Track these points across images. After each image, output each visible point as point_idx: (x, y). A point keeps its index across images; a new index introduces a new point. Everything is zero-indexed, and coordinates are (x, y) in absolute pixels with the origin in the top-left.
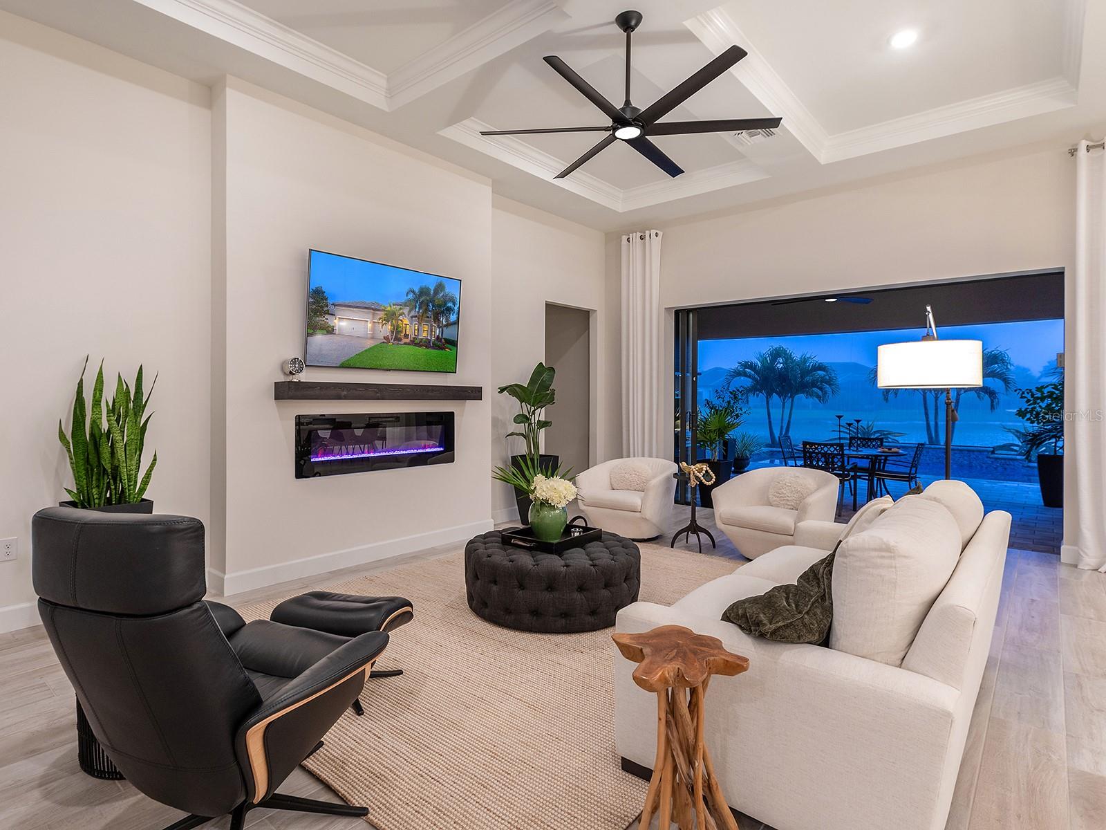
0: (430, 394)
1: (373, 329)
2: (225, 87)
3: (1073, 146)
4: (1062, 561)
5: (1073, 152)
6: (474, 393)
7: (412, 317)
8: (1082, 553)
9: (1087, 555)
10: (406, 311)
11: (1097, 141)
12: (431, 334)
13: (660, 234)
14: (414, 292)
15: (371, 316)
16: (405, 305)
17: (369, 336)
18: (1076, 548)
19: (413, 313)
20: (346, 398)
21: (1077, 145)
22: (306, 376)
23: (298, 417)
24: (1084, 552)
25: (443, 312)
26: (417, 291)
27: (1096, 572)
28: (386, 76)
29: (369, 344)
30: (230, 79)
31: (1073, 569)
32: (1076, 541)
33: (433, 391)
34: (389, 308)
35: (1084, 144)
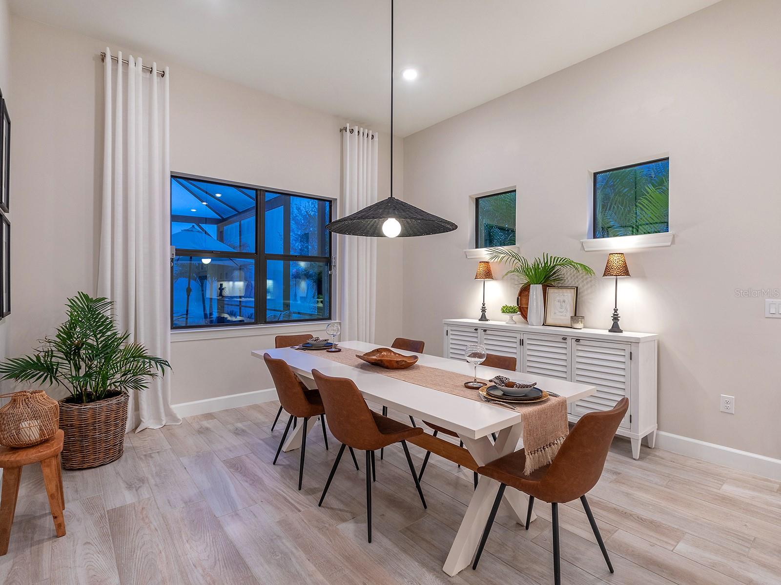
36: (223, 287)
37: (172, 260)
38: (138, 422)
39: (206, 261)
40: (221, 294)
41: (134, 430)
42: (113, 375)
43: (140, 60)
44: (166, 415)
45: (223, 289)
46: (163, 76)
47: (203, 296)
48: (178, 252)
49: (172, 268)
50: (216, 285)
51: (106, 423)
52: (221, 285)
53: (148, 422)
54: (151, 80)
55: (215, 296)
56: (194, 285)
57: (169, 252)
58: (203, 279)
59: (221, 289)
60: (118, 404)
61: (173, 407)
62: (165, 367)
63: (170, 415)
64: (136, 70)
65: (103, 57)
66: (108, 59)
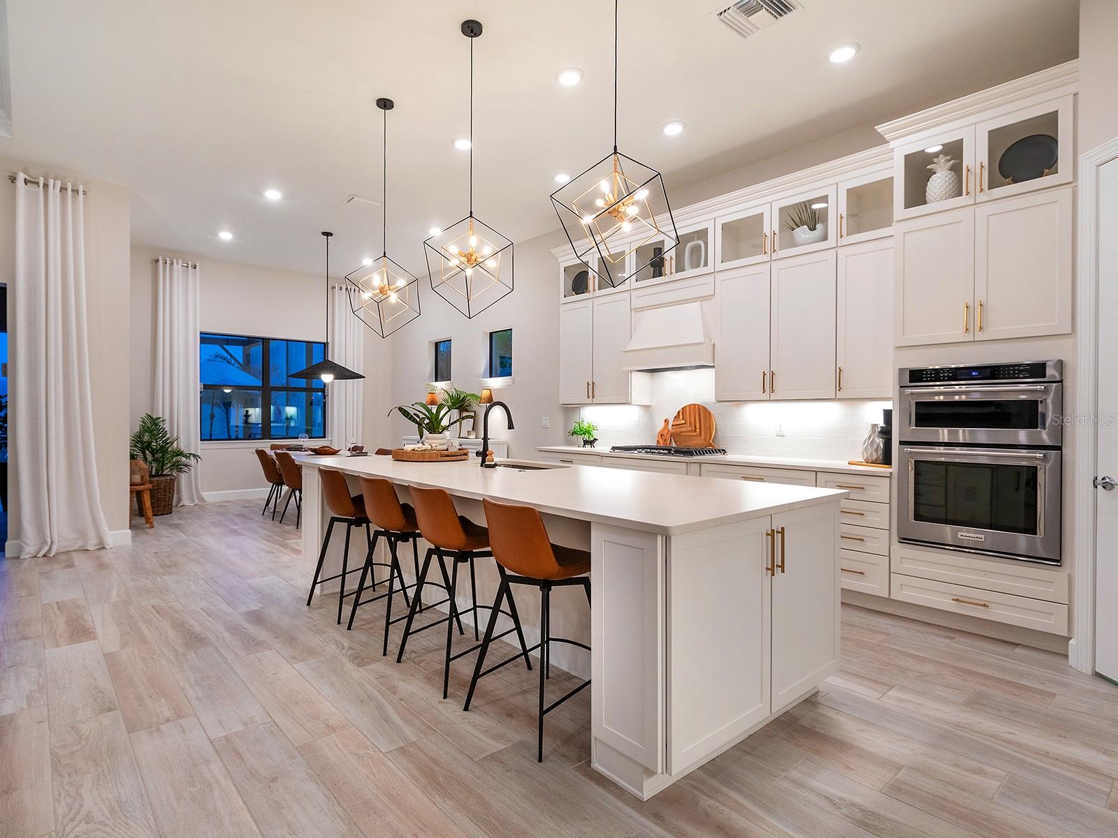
3: (13, 173)
4: (6, 556)
5: (13, 179)
8: (24, 545)
9: (27, 545)
11: (33, 178)
18: (18, 541)
21: (16, 174)
24: (25, 543)
27: (34, 559)
31: (17, 560)
32: (19, 535)
35: (21, 177)
36: (249, 413)
37: (201, 392)
38: (180, 500)
39: (227, 391)
40: (246, 422)
41: (177, 506)
42: (167, 464)
43: (180, 261)
44: (198, 498)
45: (249, 416)
46: (195, 268)
47: (228, 422)
48: (206, 387)
49: (201, 397)
50: (243, 411)
51: (165, 490)
52: (247, 411)
53: (186, 501)
54: (187, 271)
55: (241, 424)
56: (218, 412)
57: (199, 387)
58: (227, 405)
59: (247, 416)
60: (171, 480)
61: (204, 494)
62: (199, 460)
63: (201, 499)
64: (178, 267)
65: (157, 261)
66: (161, 262)
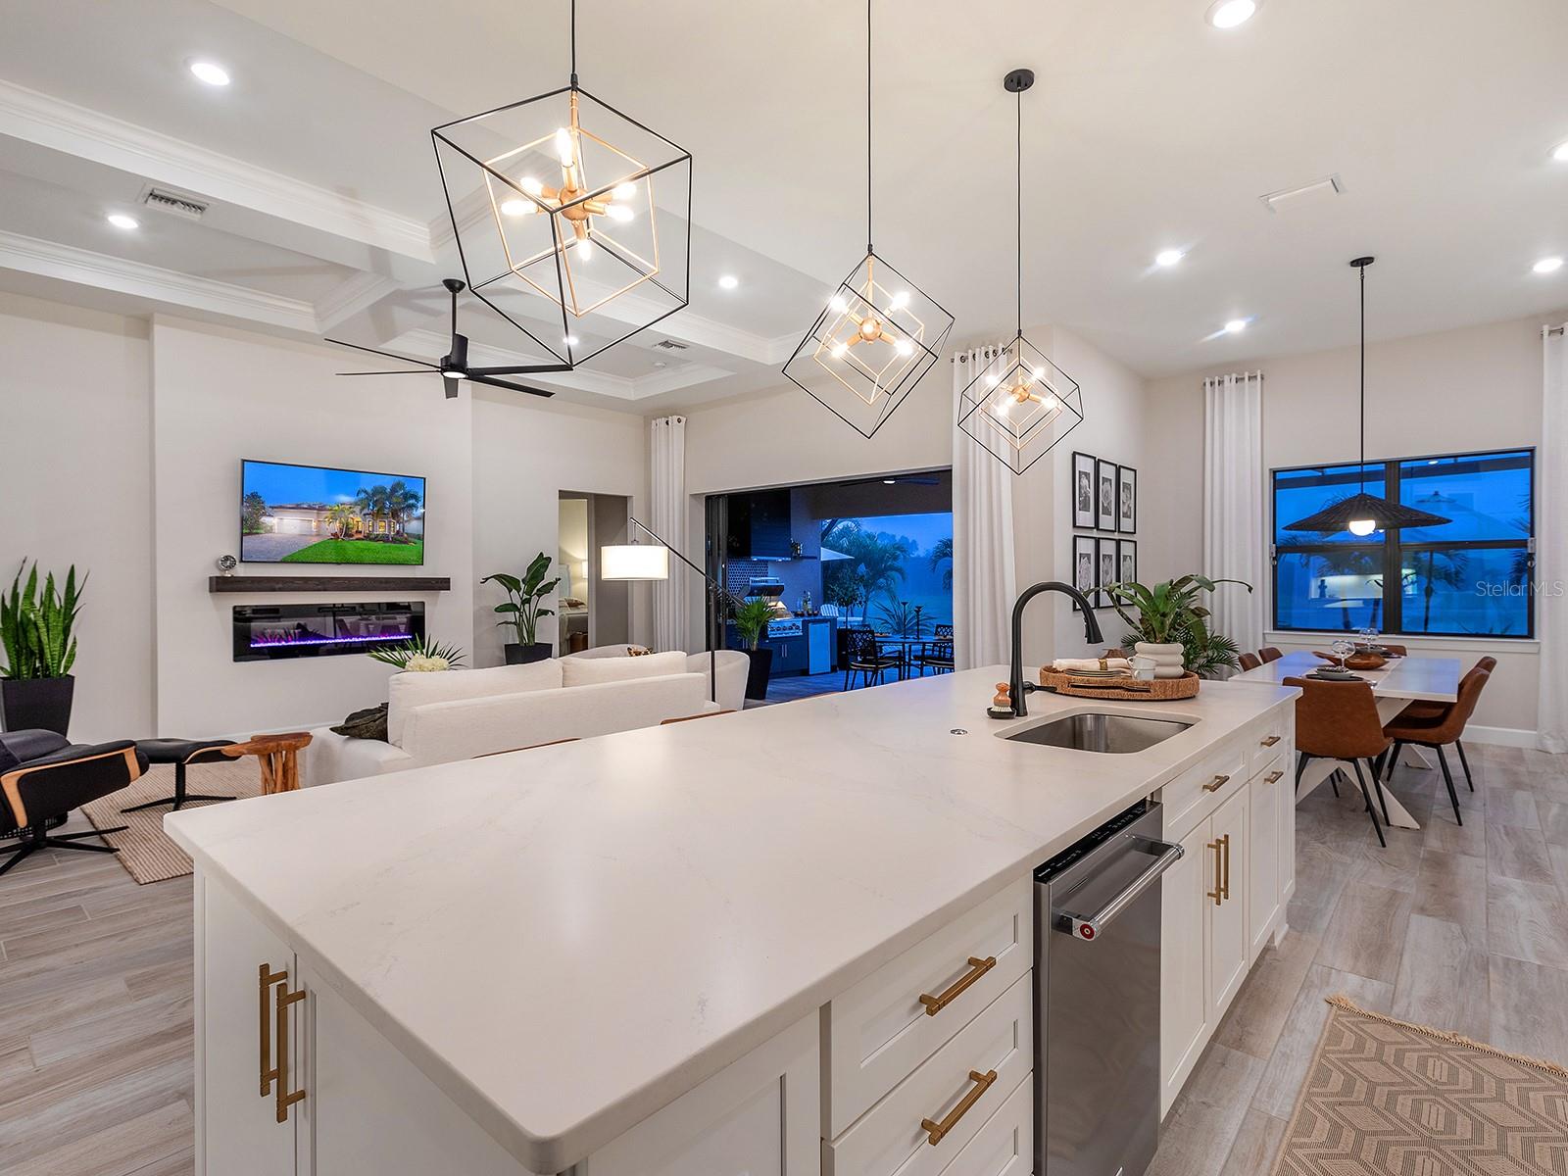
0: (384, 585)
1: (318, 527)
2: (153, 324)
6: (443, 584)
7: (365, 515)
10: (357, 509)
12: (389, 529)
13: (683, 419)
14: (366, 492)
15: (315, 516)
16: (356, 504)
17: (314, 534)
19: (366, 511)
20: (280, 590)
22: (241, 571)
23: (235, 607)
25: (403, 508)
26: (369, 491)
28: (310, 304)
29: (315, 541)
30: (156, 315)
33: (386, 583)
34: (337, 508)
43: (1234, 376)
54: (1243, 388)
64: (1230, 385)
65: (1205, 385)
66: (1208, 385)
